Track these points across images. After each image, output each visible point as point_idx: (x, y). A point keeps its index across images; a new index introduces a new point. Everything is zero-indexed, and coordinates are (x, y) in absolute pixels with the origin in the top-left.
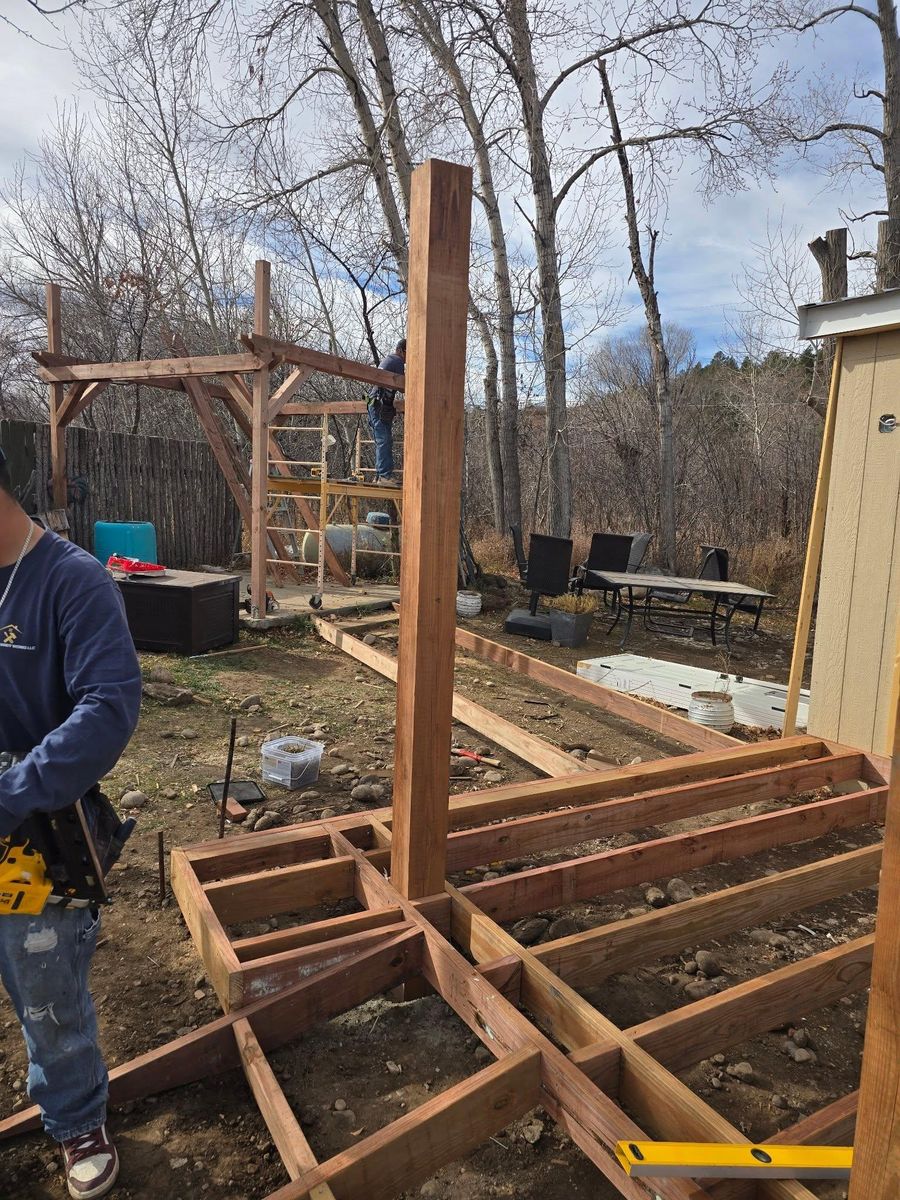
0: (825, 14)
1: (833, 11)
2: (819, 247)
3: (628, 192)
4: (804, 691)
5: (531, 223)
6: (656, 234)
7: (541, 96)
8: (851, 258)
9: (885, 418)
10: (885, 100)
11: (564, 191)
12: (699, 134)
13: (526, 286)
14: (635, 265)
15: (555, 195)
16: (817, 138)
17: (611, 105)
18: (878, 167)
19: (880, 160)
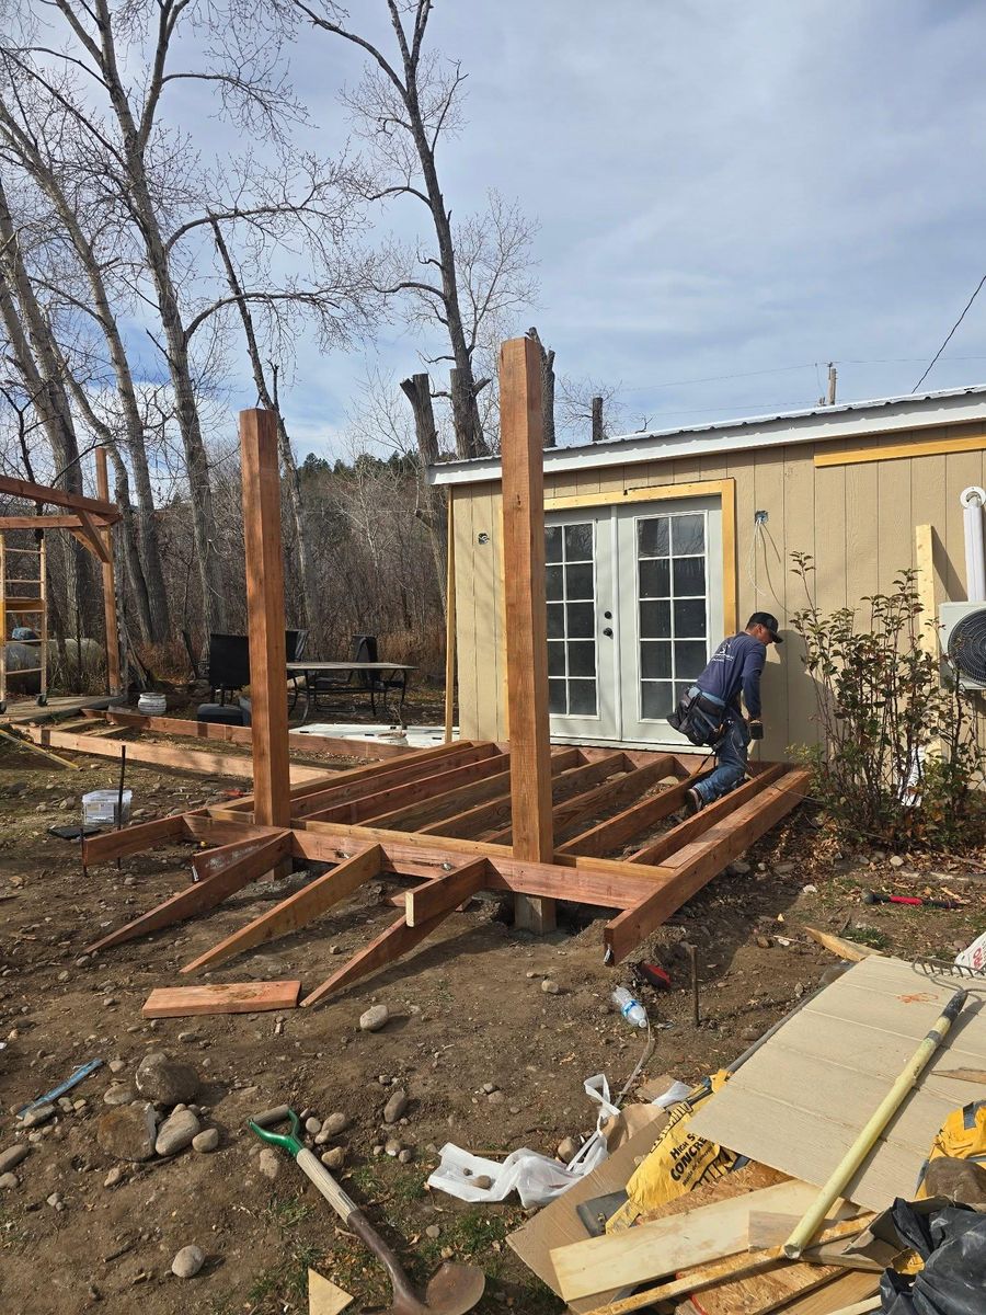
0: (389, 191)
1: (394, 189)
2: (408, 387)
3: (247, 329)
4: (454, 729)
5: (165, 352)
6: (277, 368)
7: (165, 241)
8: (433, 396)
9: (482, 535)
10: (442, 268)
11: (194, 327)
12: (313, 300)
13: (153, 402)
14: (261, 394)
15: (184, 329)
16: (394, 291)
17: (224, 252)
18: (443, 321)
19: (444, 316)
